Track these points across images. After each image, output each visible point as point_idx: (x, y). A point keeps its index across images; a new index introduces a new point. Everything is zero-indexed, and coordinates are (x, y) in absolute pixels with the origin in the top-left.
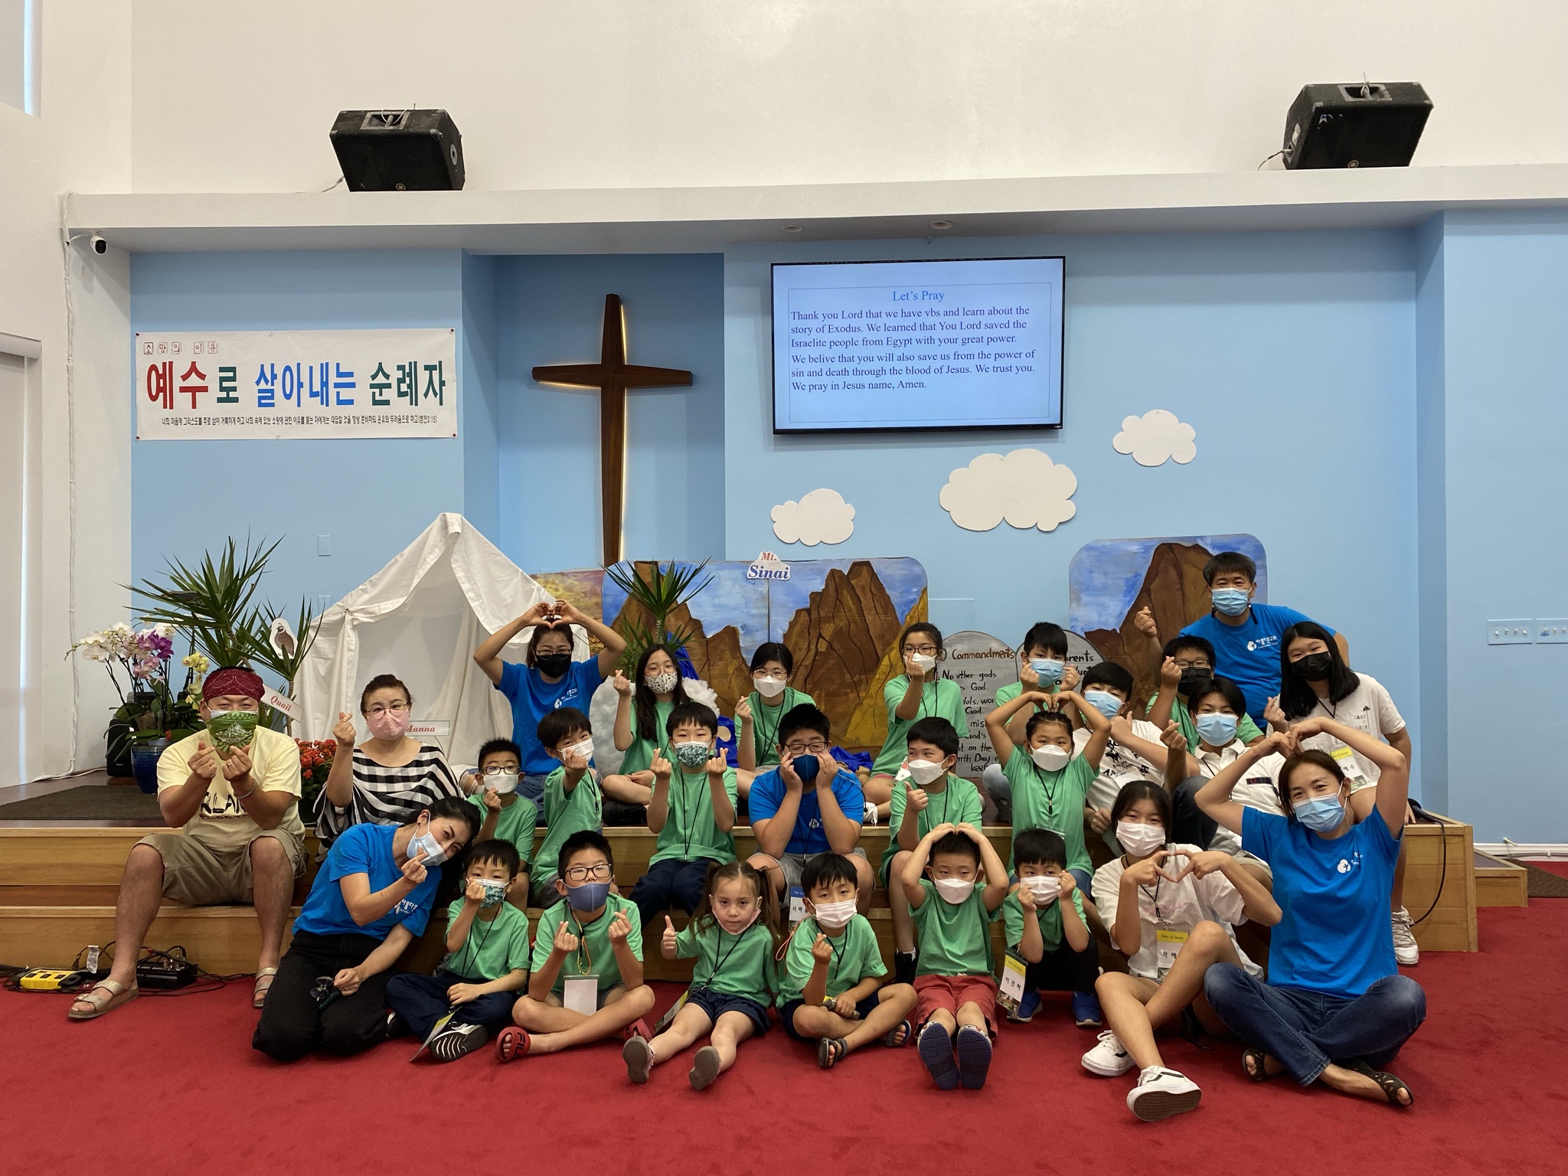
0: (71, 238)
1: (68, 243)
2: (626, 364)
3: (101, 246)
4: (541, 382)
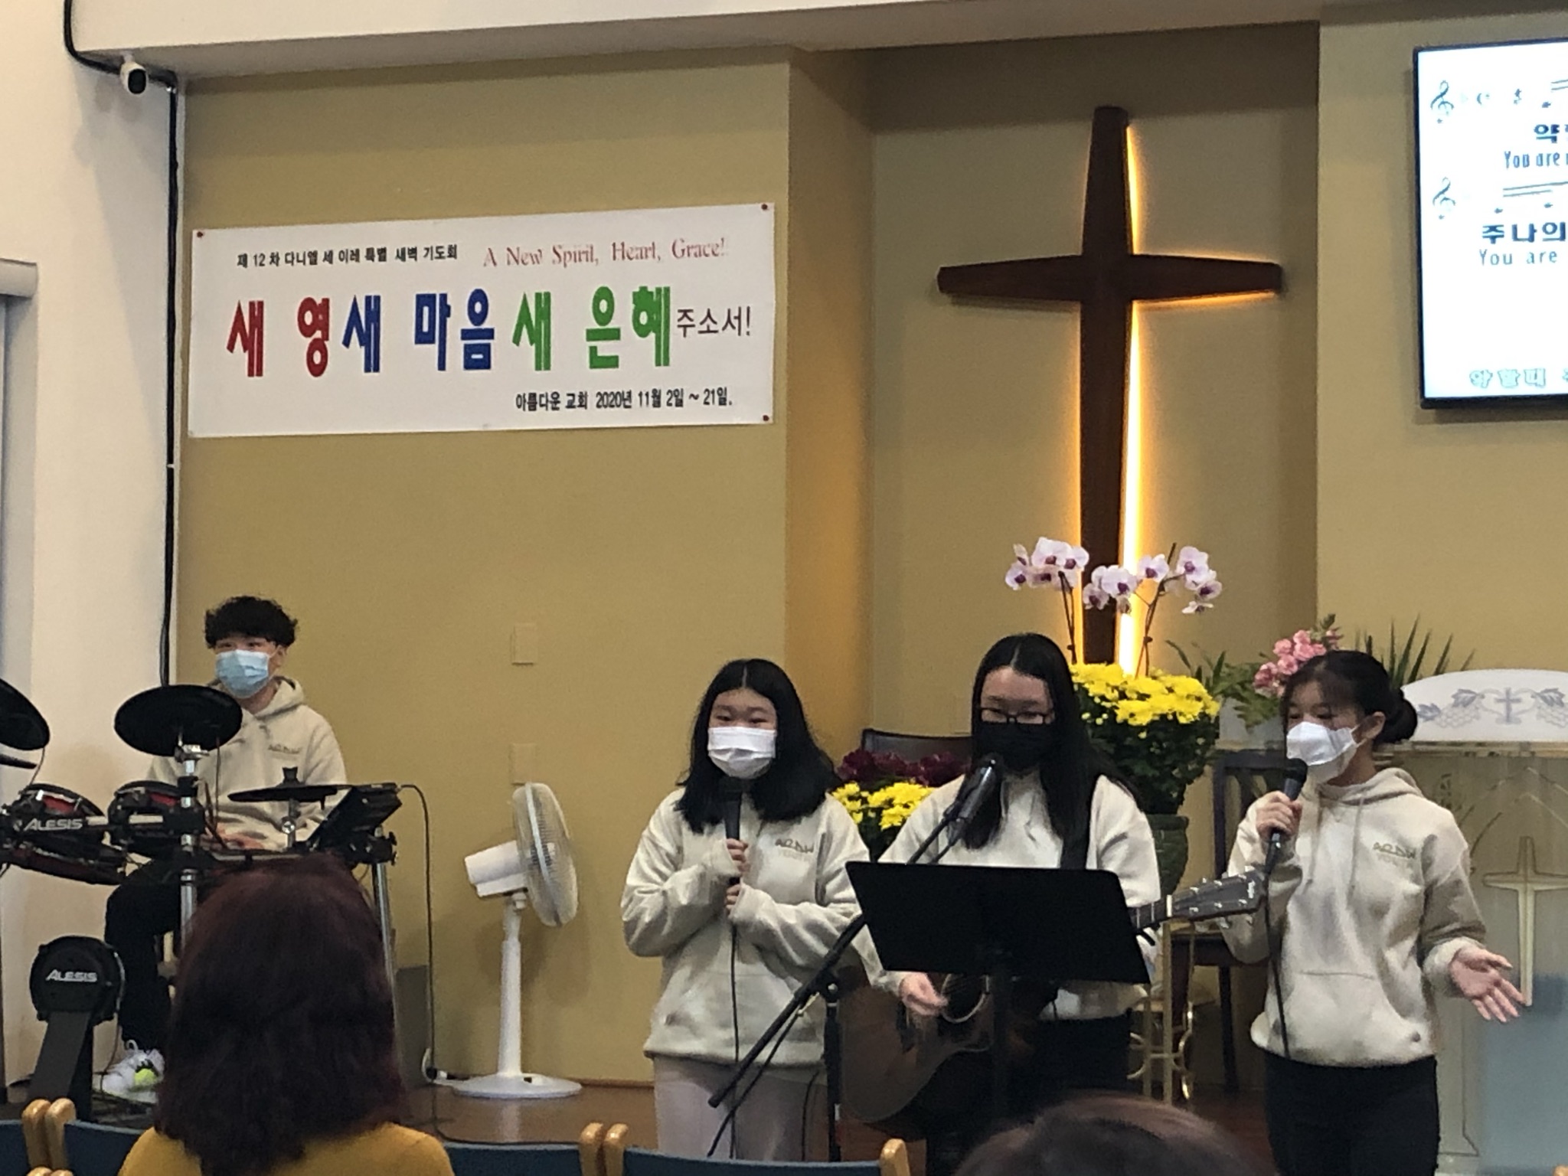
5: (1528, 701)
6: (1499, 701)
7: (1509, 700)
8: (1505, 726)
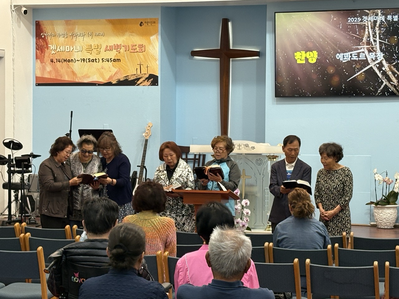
0: (14, 8)
1: (13, 11)
2: (231, 48)
3: (25, 12)
4: (195, 57)
5: (243, 146)
6: (238, 146)
7: (239, 146)
8: (239, 150)
